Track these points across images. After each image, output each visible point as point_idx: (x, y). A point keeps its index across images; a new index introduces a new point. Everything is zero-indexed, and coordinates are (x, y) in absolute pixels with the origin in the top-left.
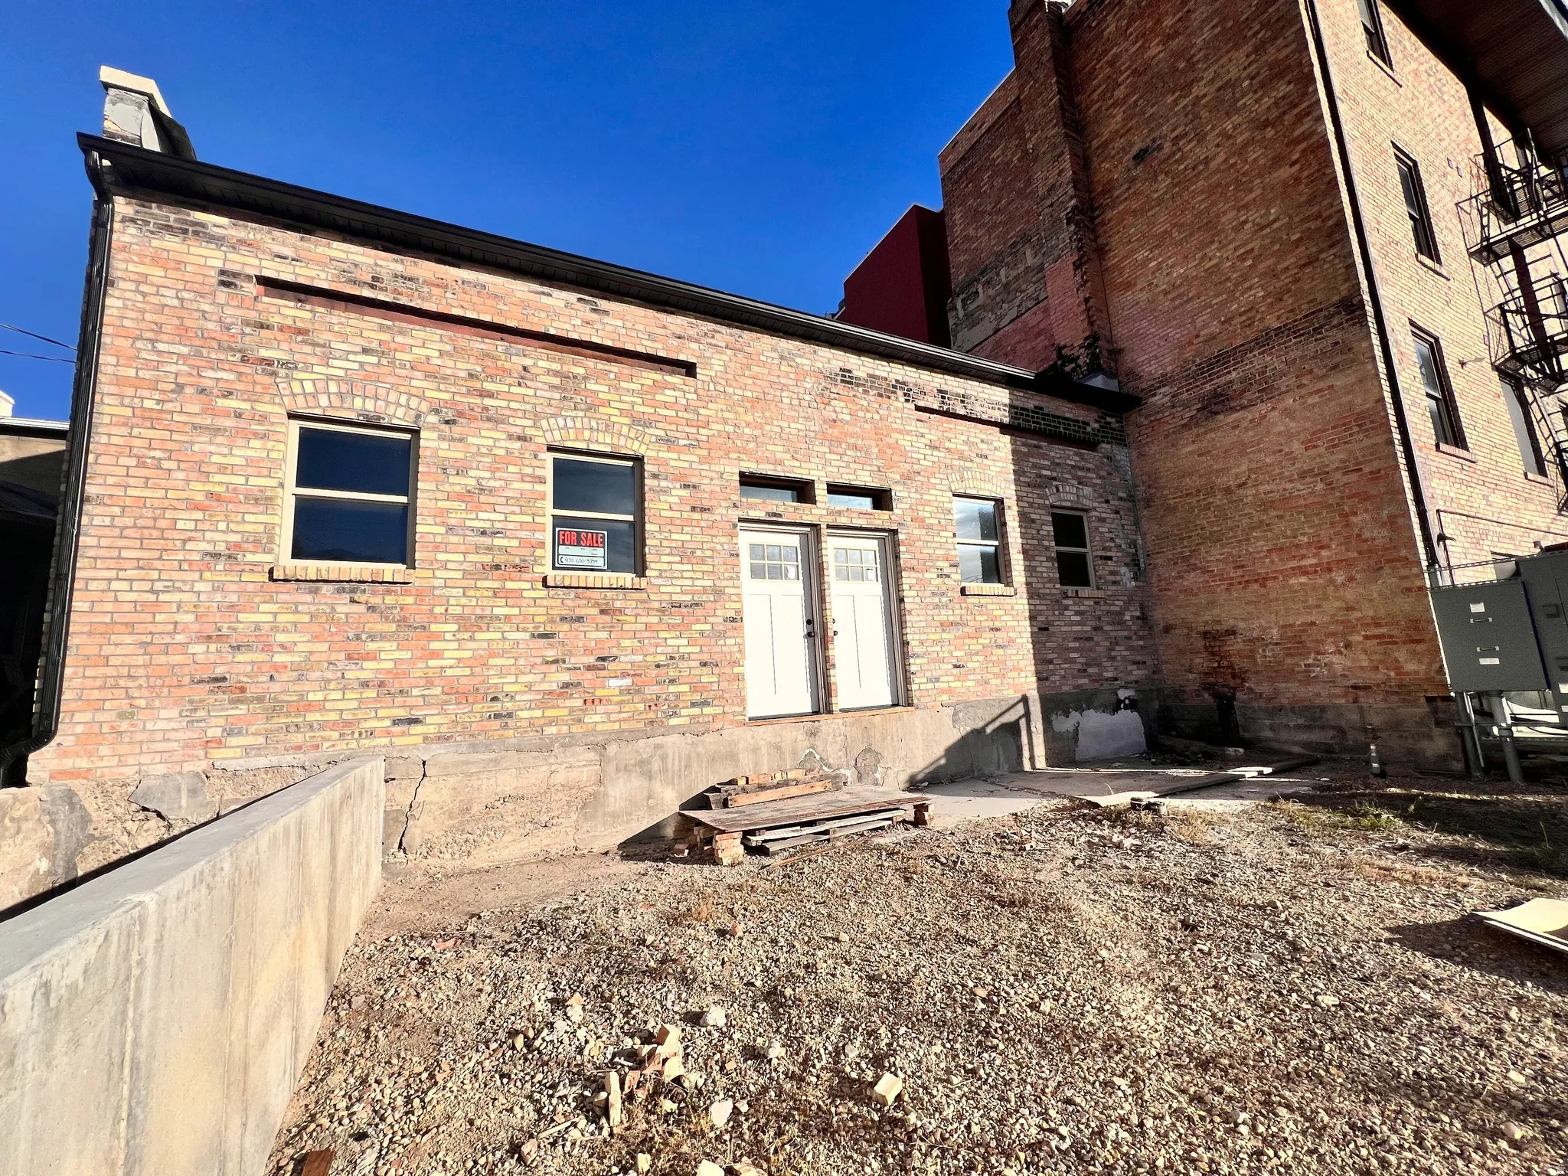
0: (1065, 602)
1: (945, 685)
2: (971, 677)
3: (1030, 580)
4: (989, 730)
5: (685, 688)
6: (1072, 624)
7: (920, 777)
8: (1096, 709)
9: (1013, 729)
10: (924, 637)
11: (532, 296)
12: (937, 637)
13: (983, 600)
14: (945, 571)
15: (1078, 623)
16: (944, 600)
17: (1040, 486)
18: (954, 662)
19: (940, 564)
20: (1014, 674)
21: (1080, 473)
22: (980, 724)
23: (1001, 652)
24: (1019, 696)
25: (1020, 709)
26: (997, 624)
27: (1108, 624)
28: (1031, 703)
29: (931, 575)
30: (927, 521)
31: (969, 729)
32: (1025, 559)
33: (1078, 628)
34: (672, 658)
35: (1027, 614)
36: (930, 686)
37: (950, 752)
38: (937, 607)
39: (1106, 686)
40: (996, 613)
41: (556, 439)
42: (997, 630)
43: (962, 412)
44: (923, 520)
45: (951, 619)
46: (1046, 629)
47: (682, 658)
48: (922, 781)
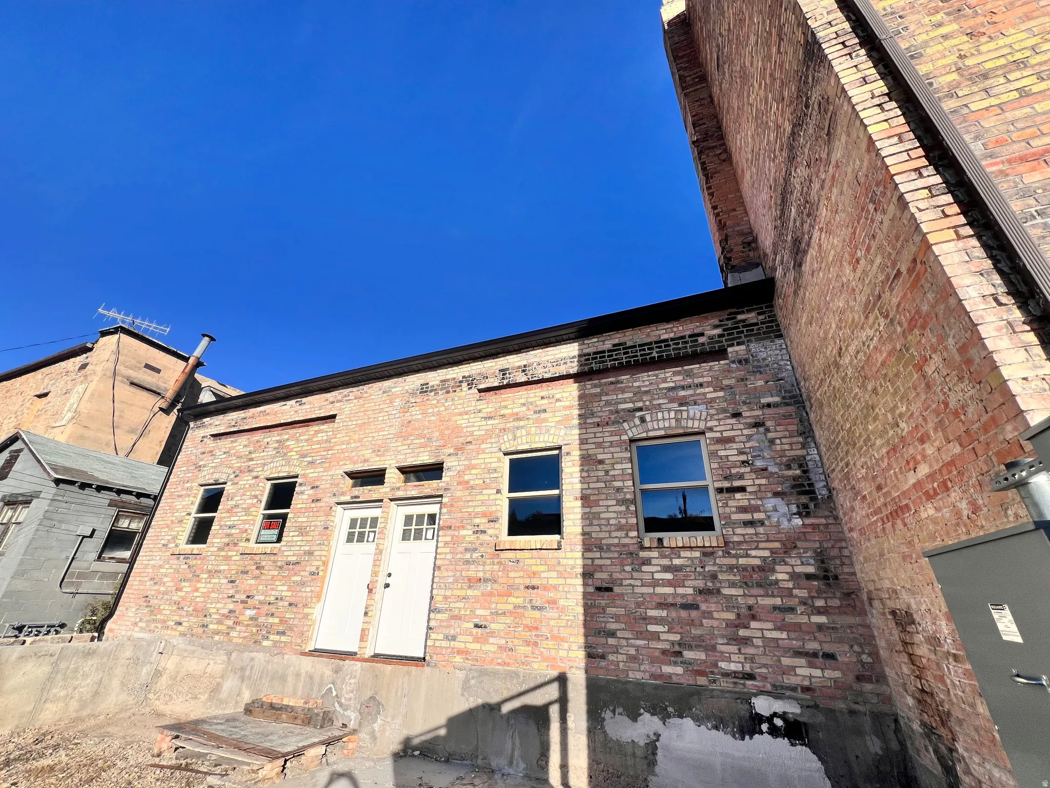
0: (643, 554)
1: (462, 646)
2: (491, 640)
3: (587, 529)
4: (506, 708)
5: (276, 620)
6: (655, 583)
7: (416, 741)
8: (698, 720)
9: (539, 715)
10: (448, 593)
11: (279, 408)
12: (462, 593)
13: (519, 554)
14: (482, 528)
15: (669, 583)
16: (475, 555)
17: (616, 422)
18: (476, 621)
19: (477, 521)
20: (551, 643)
21: (682, 393)
22: (494, 699)
23: (537, 614)
24: (554, 673)
25: (553, 692)
26: (535, 582)
27: (733, 585)
28: (570, 687)
29: (467, 533)
30: (472, 483)
31: (480, 701)
32: (583, 506)
33: (669, 590)
34: (277, 599)
35: (580, 570)
36: (445, 644)
37: (454, 723)
38: (467, 562)
39: (725, 684)
40: (534, 568)
41: (268, 474)
42: (533, 588)
43: (523, 379)
44: (467, 482)
45: (481, 575)
46: (609, 589)
47: (281, 599)
48: (415, 748)
